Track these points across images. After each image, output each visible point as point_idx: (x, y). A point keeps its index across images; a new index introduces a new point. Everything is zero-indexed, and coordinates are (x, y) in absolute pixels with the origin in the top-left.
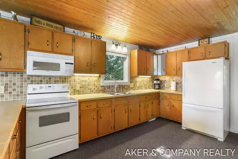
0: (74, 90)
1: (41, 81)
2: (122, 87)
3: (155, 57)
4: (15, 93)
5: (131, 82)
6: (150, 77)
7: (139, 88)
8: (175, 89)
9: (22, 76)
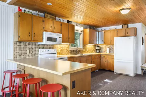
0: (58, 52)
1: (44, 47)
2: (80, 51)
3: (97, 32)
4: (33, 54)
5: (84, 48)
6: (94, 45)
7: (88, 52)
8: (109, 52)
9: (36, 44)
